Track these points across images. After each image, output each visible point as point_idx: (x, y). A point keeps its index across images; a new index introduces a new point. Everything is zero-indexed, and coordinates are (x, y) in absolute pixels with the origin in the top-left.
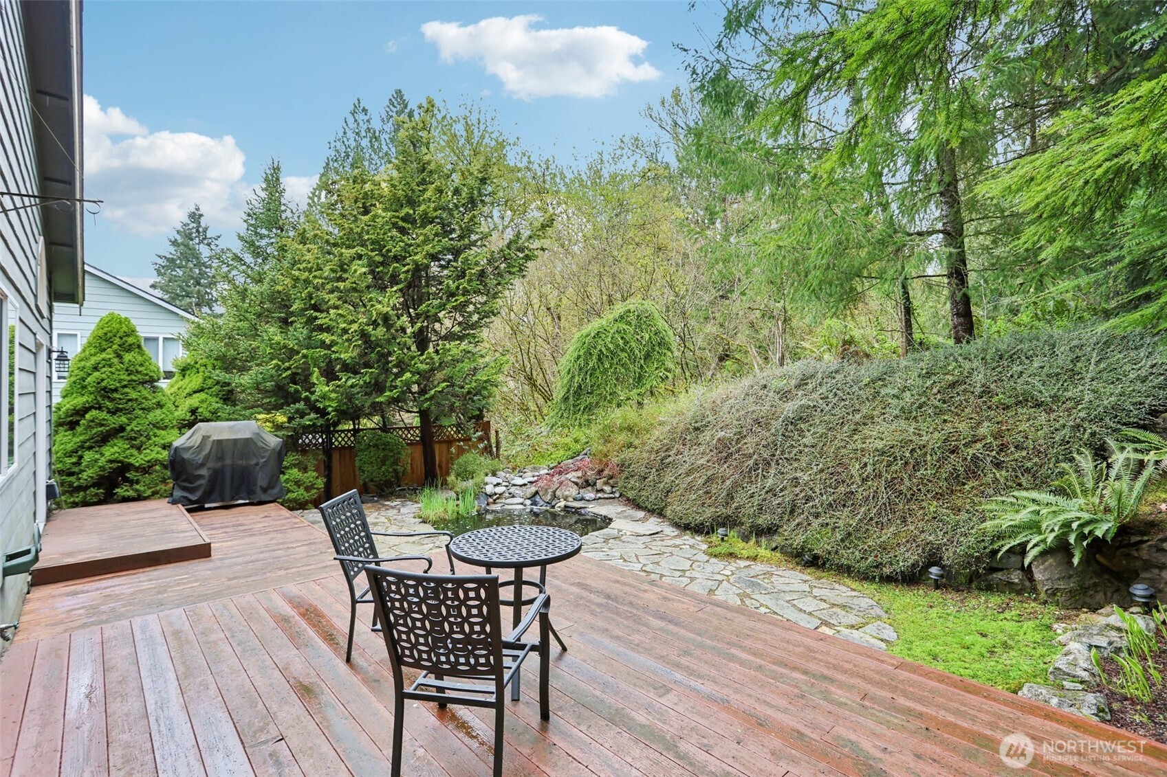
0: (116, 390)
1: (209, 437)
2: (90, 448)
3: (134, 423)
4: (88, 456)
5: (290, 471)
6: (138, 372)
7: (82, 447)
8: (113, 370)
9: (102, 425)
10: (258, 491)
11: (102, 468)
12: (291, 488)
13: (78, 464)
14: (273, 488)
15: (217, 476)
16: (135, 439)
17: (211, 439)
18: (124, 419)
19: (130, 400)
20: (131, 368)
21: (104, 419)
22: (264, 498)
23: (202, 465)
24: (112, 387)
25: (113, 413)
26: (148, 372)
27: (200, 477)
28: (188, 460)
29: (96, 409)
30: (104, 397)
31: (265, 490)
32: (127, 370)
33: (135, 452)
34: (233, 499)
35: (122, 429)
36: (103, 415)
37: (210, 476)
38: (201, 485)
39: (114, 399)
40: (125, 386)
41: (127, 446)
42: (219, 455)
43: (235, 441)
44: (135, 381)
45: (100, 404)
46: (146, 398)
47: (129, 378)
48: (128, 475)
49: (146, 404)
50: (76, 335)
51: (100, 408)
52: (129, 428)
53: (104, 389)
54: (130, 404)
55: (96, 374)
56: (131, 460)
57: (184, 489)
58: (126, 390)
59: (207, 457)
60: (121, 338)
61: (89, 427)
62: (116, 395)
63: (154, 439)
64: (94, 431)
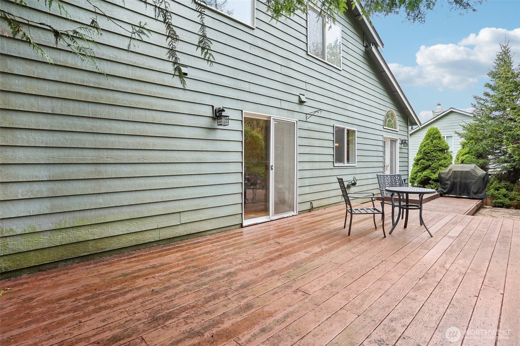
0: (429, 153)
1: (452, 169)
2: (420, 172)
3: (434, 164)
4: (419, 174)
5: (501, 189)
6: (437, 147)
7: (418, 171)
8: (429, 146)
9: (424, 164)
10: (471, 193)
11: (422, 178)
12: (501, 197)
13: (416, 176)
14: (481, 193)
15: (453, 185)
16: (434, 170)
17: (452, 170)
18: (430, 163)
19: (433, 156)
20: (435, 145)
21: (424, 163)
22: (474, 196)
23: (448, 180)
24: (428, 152)
25: (427, 160)
26: (441, 146)
27: (447, 184)
28: (443, 177)
29: (423, 159)
30: (426, 155)
31: (475, 194)
32: (434, 146)
33: (433, 174)
34: (460, 194)
35: (430, 166)
36: (425, 161)
37: (451, 184)
38: (447, 187)
39: (428, 156)
40: (433, 152)
41: (430, 172)
42: (455, 176)
43: (462, 172)
44: (436, 150)
45: (424, 157)
46: (439, 156)
47: (434, 149)
48: (430, 182)
49: (439, 158)
50: (452, 136)
51: (424, 159)
52: (432, 166)
53: (426, 153)
54: (433, 158)
55: (424, 148)
56: (431, 177)
57: (442, 188)
58: (433, 153)
59: (450, 177)
60: (433, 135)
61: (420, 165)
62: (428, 155)
63: (440, 170)
64: (422, 166)
